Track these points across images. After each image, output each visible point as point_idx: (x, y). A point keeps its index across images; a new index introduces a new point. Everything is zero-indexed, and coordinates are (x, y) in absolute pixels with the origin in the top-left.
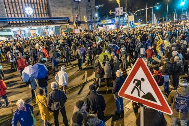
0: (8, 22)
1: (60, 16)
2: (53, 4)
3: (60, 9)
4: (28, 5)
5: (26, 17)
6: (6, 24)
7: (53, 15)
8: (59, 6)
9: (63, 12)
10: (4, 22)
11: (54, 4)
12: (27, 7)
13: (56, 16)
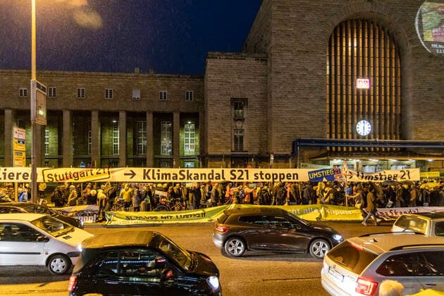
0: (328, 148)
1: (429, 139)
2: (416, 113)
3: (434, 124)
4: (363, 119)
5: (356, 140)
6: (323, 152)
7: (413, 137)
8: (431, 117)
9: (437, 131)
10: (322, 148)
11: (418, 115)
12: (362, 121)
13: (420, 139)
